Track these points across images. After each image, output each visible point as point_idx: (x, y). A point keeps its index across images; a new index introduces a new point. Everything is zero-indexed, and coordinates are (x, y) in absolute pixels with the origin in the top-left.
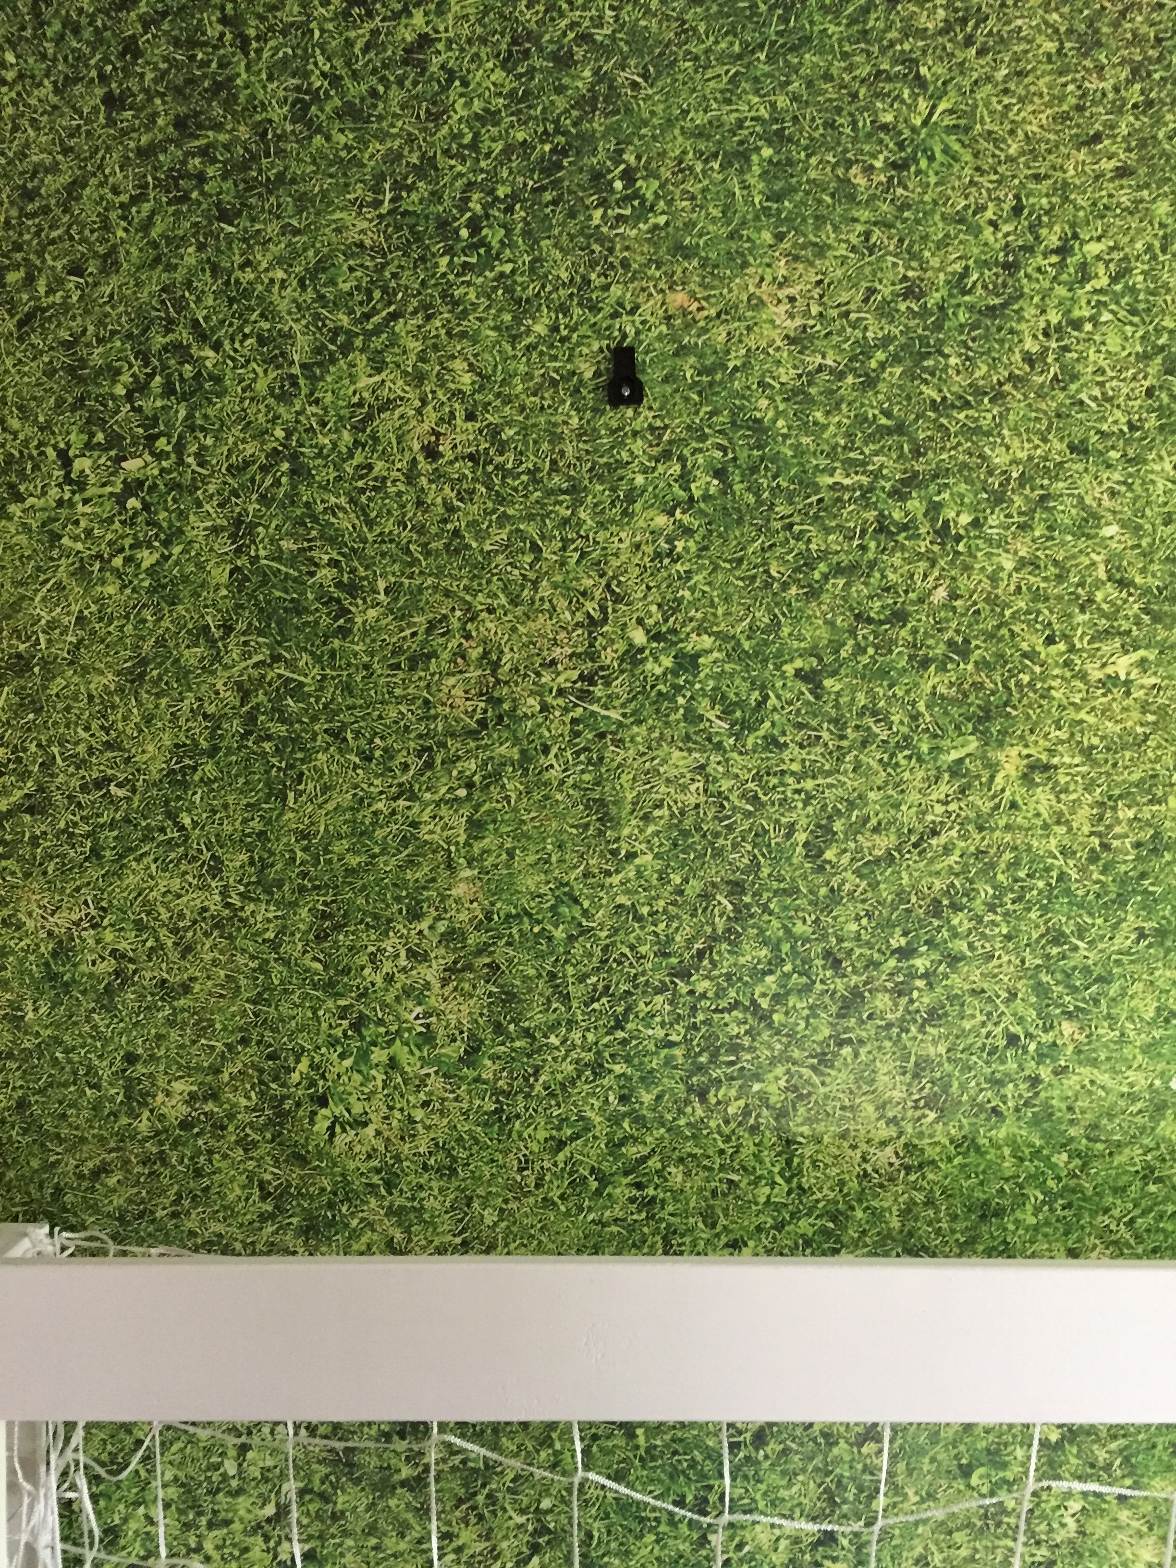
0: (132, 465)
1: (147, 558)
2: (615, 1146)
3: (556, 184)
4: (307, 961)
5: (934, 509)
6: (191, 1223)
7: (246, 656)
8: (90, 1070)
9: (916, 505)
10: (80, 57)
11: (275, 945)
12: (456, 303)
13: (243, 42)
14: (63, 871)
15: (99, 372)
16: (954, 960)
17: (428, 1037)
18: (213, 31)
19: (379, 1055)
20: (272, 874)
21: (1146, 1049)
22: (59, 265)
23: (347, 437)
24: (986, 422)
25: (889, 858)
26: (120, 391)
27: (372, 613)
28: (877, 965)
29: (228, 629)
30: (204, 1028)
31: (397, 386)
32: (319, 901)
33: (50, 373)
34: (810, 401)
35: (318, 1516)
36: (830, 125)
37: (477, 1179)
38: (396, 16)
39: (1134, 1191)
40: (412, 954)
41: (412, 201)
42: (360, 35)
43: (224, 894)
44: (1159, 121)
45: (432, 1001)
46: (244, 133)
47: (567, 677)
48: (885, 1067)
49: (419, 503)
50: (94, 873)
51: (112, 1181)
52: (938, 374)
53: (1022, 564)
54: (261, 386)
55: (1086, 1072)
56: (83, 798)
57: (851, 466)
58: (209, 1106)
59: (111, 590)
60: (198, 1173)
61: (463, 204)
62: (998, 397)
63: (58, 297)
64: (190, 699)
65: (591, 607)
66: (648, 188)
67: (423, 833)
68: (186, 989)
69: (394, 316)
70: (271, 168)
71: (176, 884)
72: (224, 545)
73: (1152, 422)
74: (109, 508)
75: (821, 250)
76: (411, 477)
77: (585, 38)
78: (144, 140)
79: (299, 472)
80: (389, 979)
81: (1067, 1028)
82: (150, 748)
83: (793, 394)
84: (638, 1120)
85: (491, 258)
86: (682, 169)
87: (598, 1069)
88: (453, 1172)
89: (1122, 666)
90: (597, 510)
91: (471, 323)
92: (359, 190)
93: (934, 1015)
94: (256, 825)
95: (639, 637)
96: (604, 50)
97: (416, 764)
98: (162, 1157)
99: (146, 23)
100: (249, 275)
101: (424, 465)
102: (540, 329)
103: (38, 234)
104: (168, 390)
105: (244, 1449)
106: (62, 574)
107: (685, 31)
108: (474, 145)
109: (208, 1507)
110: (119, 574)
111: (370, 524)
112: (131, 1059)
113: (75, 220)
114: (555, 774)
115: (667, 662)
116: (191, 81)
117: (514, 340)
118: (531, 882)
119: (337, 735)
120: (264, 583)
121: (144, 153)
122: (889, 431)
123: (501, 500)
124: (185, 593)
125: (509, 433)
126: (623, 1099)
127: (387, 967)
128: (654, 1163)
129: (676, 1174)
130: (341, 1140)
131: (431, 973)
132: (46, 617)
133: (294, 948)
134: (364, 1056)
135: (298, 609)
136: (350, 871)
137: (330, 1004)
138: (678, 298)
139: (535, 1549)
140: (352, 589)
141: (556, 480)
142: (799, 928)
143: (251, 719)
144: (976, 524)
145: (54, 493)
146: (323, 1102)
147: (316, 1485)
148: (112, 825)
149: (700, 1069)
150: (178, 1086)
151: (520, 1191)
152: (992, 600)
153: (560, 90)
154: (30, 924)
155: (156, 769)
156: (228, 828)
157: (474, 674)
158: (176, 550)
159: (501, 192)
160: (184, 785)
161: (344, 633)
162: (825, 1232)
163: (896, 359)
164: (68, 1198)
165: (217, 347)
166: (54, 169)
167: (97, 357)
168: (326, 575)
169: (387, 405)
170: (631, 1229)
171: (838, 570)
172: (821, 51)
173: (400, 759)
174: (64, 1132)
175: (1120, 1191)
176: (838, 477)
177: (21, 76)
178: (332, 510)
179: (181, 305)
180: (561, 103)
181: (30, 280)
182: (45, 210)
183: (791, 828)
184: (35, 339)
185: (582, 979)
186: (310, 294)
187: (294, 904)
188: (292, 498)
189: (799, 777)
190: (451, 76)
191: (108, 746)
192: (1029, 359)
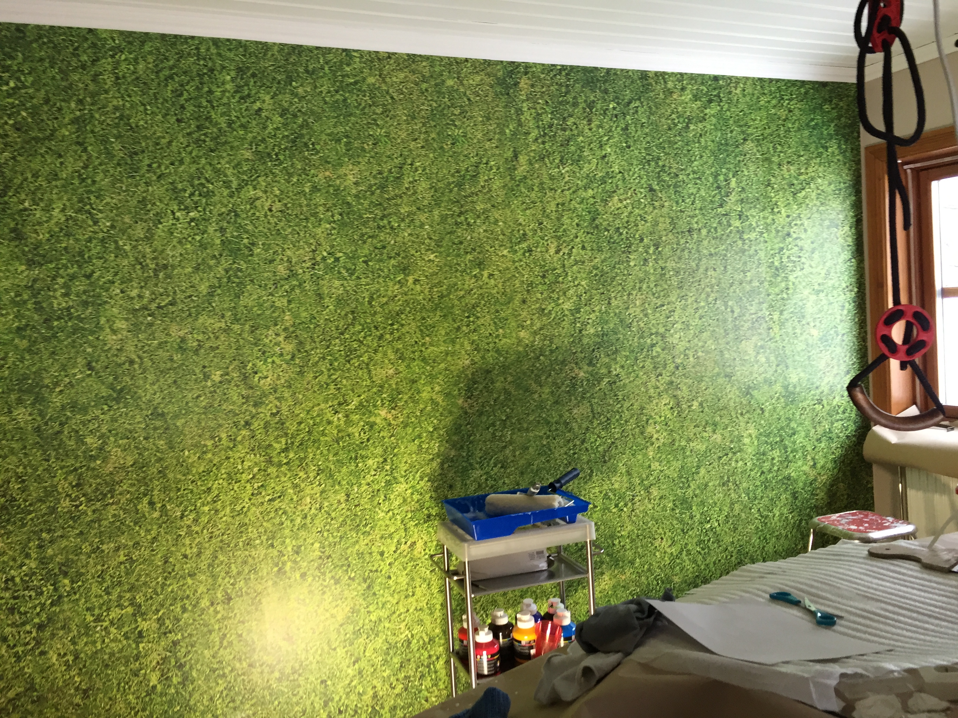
0: (192, 214)
1: (198, 238)
2: (329, 376)
3: (296, 145)
4: (249, 338)
5: (390, 222)
6: (224, 407)
7: (226, 262)
8: (194, 371)
9: (385, 222)
10: (169, 109)
11: (240, 335)
12: (273, 173)
13: (213, 107)
14: (182, 320)
15: (181, 190)
16: (402, 325)
17: (281, 355)
18: (205, 104)
19: (270, 360)
20: (238, 317)
21: (444, 341)
22: (167, 162)
23: (248, 207)
24: (399, 202)
25: (386, 303)
26: (187, 195)
27: (259, 250)
28: (385, 328)
29: (221, 255)
30: (223, 358)
31: (260, 194)
32: (251, 323)
33: (167, 190)
34: (360, 198)
35: (264, 475)
36: (359, 134)
37: (297, 388)
38: (252, 103)
39: (443, 373)
40: (276, 334)
41: (260, 148)
42: (244, 107)
43: (226, 322)
44: (429, 136)
45: (282, 346)
46: (215, 130)
47: (309, 264)
48: (389, 352)
49: (269, 223)
50: (190, 320)
51: (202, 399)
52: (387, 192)
53: (409, 235)
54: (225, 194)
55: (432, 348)
56: (186, 301)
57: (371, 213)
58: (227, 377)
59: (189, 246)
60: (225, 394)
61: (273, 149)
62: (401, 197)
63: (168, 171)
64: (212, 274)
65: (313, 247)
66: (318, 147)
67: (276, 304)
68: (217, 348)
69: (258, 177)
70: (223, 139)
71: (212, 321)
72: (218, 234)
73: (433, 203)
74: (186, 225)
75: (359, 163)
76: (266, 216)
77: (300, 111)
78: (188, 131)
79: (237, 215)
80: (271, 341)
81: (427, 338)
82: (203, 287)
83: (356, 196)
84: (335, 370)
85: (281, 163)
86: (326, 144)
87: (324, 358)
88: (291, 387)
89: (432, 257)
90: (312, 224)
91: (277, 179)
92: (246, 146)
93: (399, 338)
94: (233, 305)
95: (325, 254)
96: (304, 114)
97: (273, 287)
98: (215, 392)
99: (186, 100)
100: (219, 166)
101: (269, 213)
102: (295, 180)
103: (161, 154)
104: (200, 195)
105: (243, 462)
106: (175, 243)
107: (324, 111)
108: (275, 135)
109: (234, 478)
110: (190, 242)
111: (256, 228)
112: (204, 367)
113: (171, 151)
114: (308, 288)
115: (332, 260)
116: (200, 116)
117: (289, 182)
118: (304, 314)
119: (252, 281)
120: (230, 243)
121: (189, 134)
122: (377, 205)
123: (289, 222)
124: (209, 246)
125: (289, 205)
126: (331, 365)
127: (270, 338)
128: (339, 379)
129: (344, 382)
130: (262, 382)
131: (281, 339)
132: (171, 254)
133: (245, 335)
134: (266, 361)
135: (239, 249)
136: (258, 315)
137: (256, 349)
138: (327, 173)
139: (318, 474)
140: (253, 244)
141: (302, 217)
142: (368, 321)
143: (229, 278)
144: (399, 226)
145: (171, 222)
146: (256, 373)
147: (262, 468)
148: (194, 307)
149: (348, 356)
150: (218, 373)
151: (307, 390)
152: (404, 243)
153: (295, 123)
154: (173, 334)
155: (205, 292)
156: (225, 306)
157: (286, 264)
158: (205, 236)
159: (283, 147)
160: (213, 296)
161: (252, 255)
162: (379, 391)
163: (378, 188)
164: (190, 404)
165: (212, 184)
166: (164, 137)
167: (180, 186)
168: (246, 241)
169: (258, 199)
170: (335, 395)
171: (370, 237)
172: (355, 117)
173: (269, 286)
174: (188, 387)
175: (440, 373)
176: (368, 215)
177: (152, 113)
178: (246, 225)
179: (202, 173)
180: (295, 126)
181: (159, 167)
182: (162, 148)
183: (364, 298)
184: (162, 182)
185: (318, 337)
186: (236, 171)
187: (244, 324)
188: (235, 222)
189: (365, 285)
190: (268, 118)
191: (191, 287)
192: (407, 189)
